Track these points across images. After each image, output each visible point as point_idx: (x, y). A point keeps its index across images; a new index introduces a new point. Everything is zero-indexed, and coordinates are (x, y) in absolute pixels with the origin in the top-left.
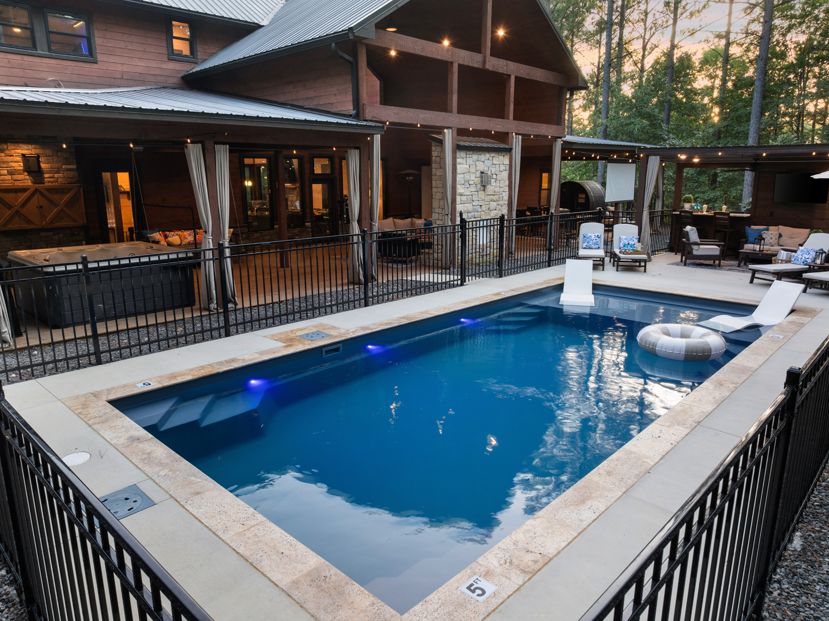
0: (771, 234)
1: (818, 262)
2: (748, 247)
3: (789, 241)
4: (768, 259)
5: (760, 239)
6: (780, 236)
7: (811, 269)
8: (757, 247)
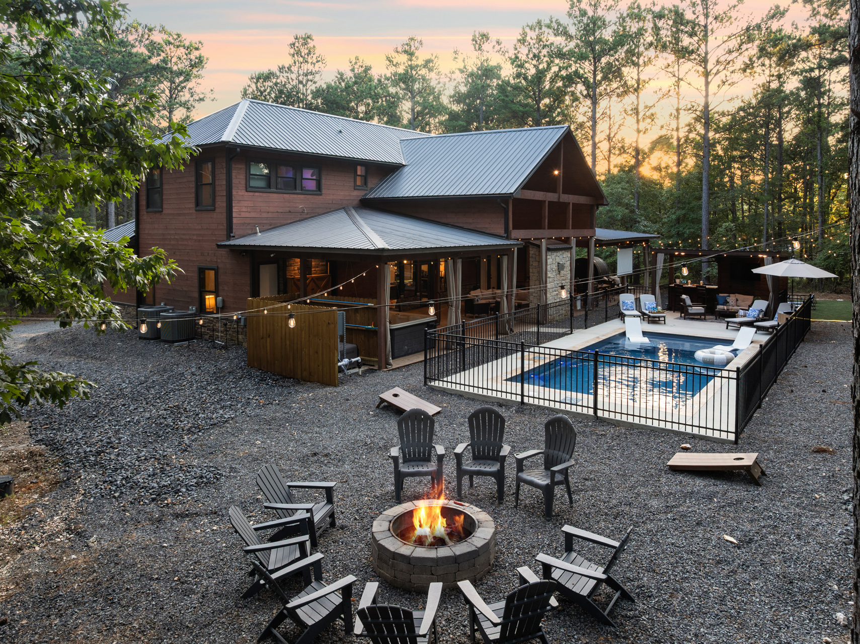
0: (732, 299)
1: (761, 316)
2: (720, 307)
3: (743, 303)
4: (733, 315)
5: (726, 303)
6: (737, 300)
7: (757, 321)
8: (725, 308)
